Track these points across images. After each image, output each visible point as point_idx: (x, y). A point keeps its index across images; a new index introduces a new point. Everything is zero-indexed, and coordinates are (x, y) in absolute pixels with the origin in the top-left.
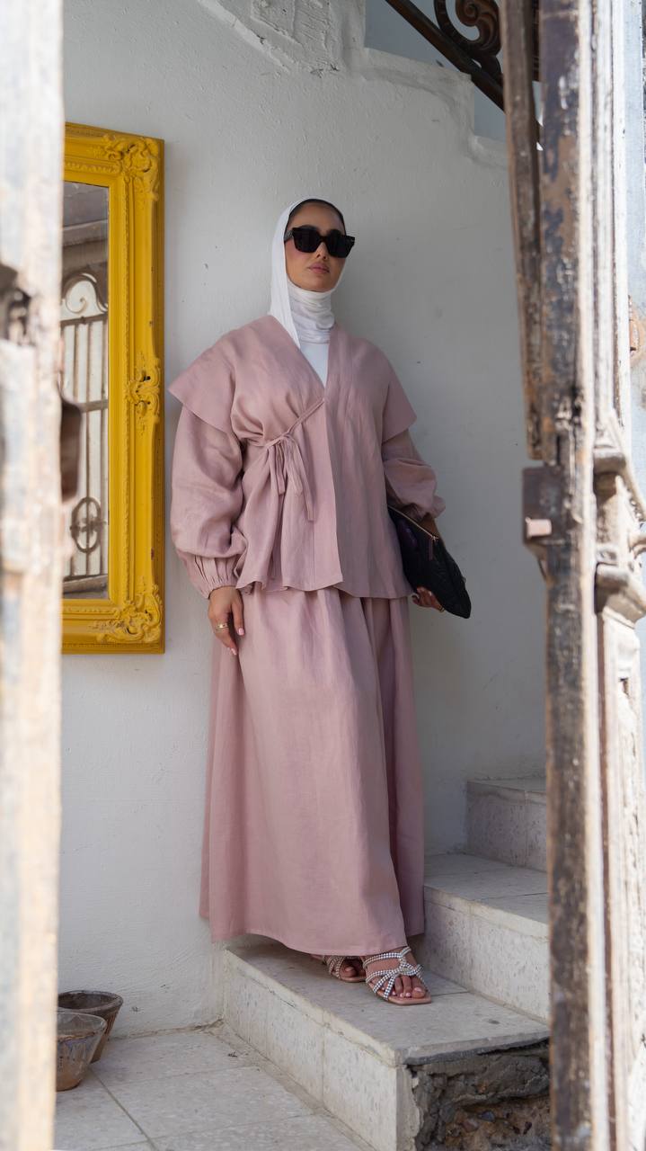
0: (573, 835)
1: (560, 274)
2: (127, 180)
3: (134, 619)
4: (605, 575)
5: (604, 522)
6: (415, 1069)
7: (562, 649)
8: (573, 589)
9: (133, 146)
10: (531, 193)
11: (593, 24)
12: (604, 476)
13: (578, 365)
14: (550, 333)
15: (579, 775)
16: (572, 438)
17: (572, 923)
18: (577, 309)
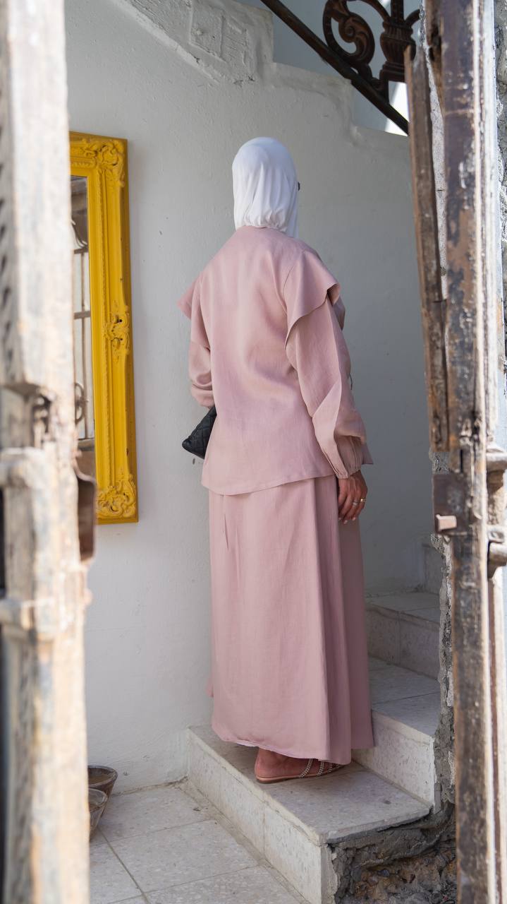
0: (475, 760)
1: (462, 321)
2: (101, 172)
3: (116, 500)
4: (496, 553)
5: (493, 508)
6: (333, 846)
7: (465, 617)
8: (474, 571)
9: (104, 146)
10: (434, 246)
11: (481, 115)
12: (494, 473)
13: (477, 393)
14: (454, 368)
15: (479, 714)
16: (472, 452)
17: (474, 825)
18: (476, 350)
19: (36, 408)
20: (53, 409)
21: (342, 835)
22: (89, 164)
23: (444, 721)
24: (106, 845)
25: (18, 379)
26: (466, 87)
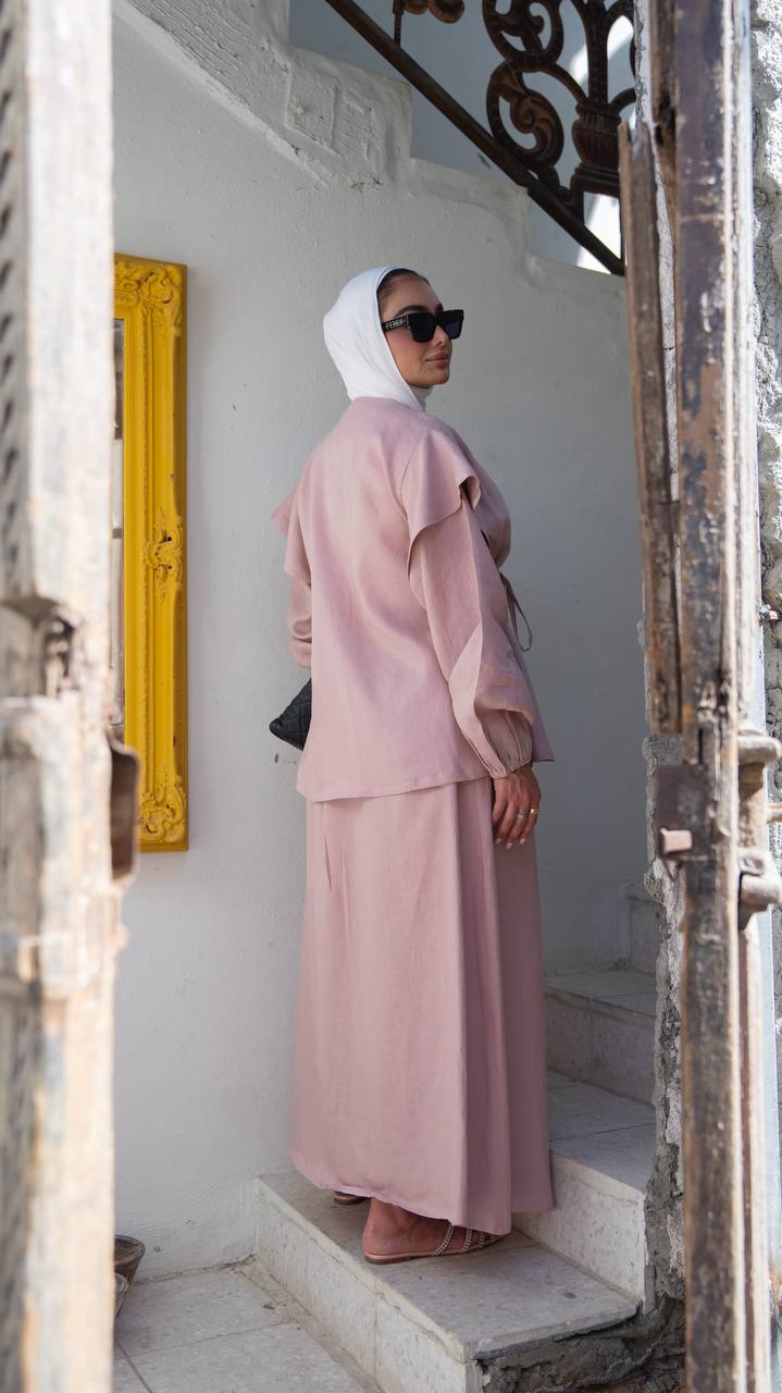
0: (718, 1214)
1: (703, 532)
2: (145, 313)
3: (154, 815)
4: (751, 890)
5: (747, 822)
6: (486, 1363)
7: (704, 989)
8: (719, 916)
9: (151, 274)
10: (660, 421)
11: (734, 223)
12: (751, 766)
13: (725, 643)
14: (690, 603)
15: (724, 1141)
16: (717, 732)
17: (716, 1319)
18: (725, 576)
19: (50, 638)
20: (76, 639)
21: (500, 1346)
22: (128, 299)
23: (661, 1167)
24: (124, 1361)
25: (25, 590)
26: (712, 181)
